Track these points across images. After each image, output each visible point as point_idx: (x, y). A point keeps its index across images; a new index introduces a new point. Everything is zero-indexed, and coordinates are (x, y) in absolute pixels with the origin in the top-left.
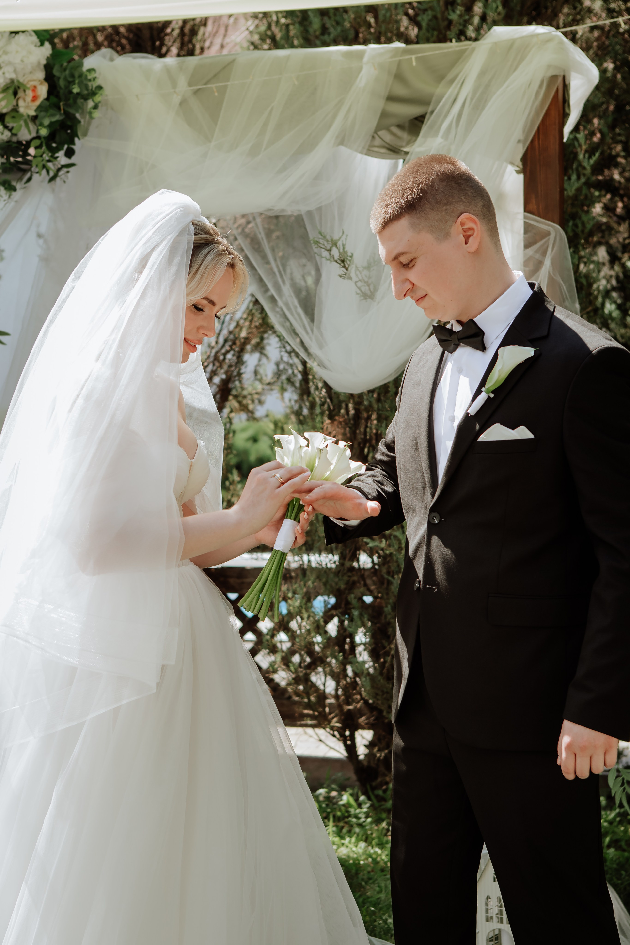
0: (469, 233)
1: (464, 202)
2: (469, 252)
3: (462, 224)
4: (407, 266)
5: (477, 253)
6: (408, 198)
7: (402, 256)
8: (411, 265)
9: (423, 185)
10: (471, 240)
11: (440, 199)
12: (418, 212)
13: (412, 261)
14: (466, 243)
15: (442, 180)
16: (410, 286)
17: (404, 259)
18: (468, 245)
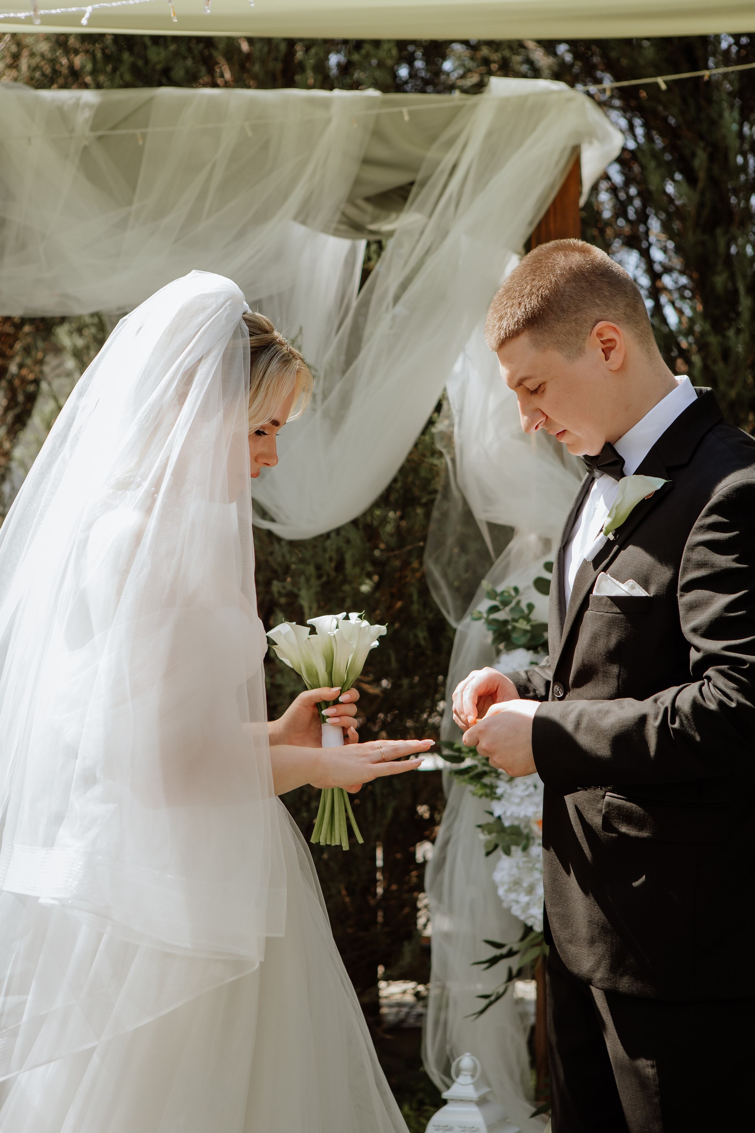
0: (609, 345)
1: (598, 305)
2: (611, 370)
3: (600, 335)
4: (537, 391)
5: (622, 369)
6: (526, 309)
7: (526, 381)
8: (540, 391)
9: (544, 290)
10: (613, 354)
11: (567, 306)
12: (540, 327)
13: (540, 386)
14: (607, 359)
15: (568, 281)
16: (543, 419)
17: (530, 384)
18: (609, 361)
